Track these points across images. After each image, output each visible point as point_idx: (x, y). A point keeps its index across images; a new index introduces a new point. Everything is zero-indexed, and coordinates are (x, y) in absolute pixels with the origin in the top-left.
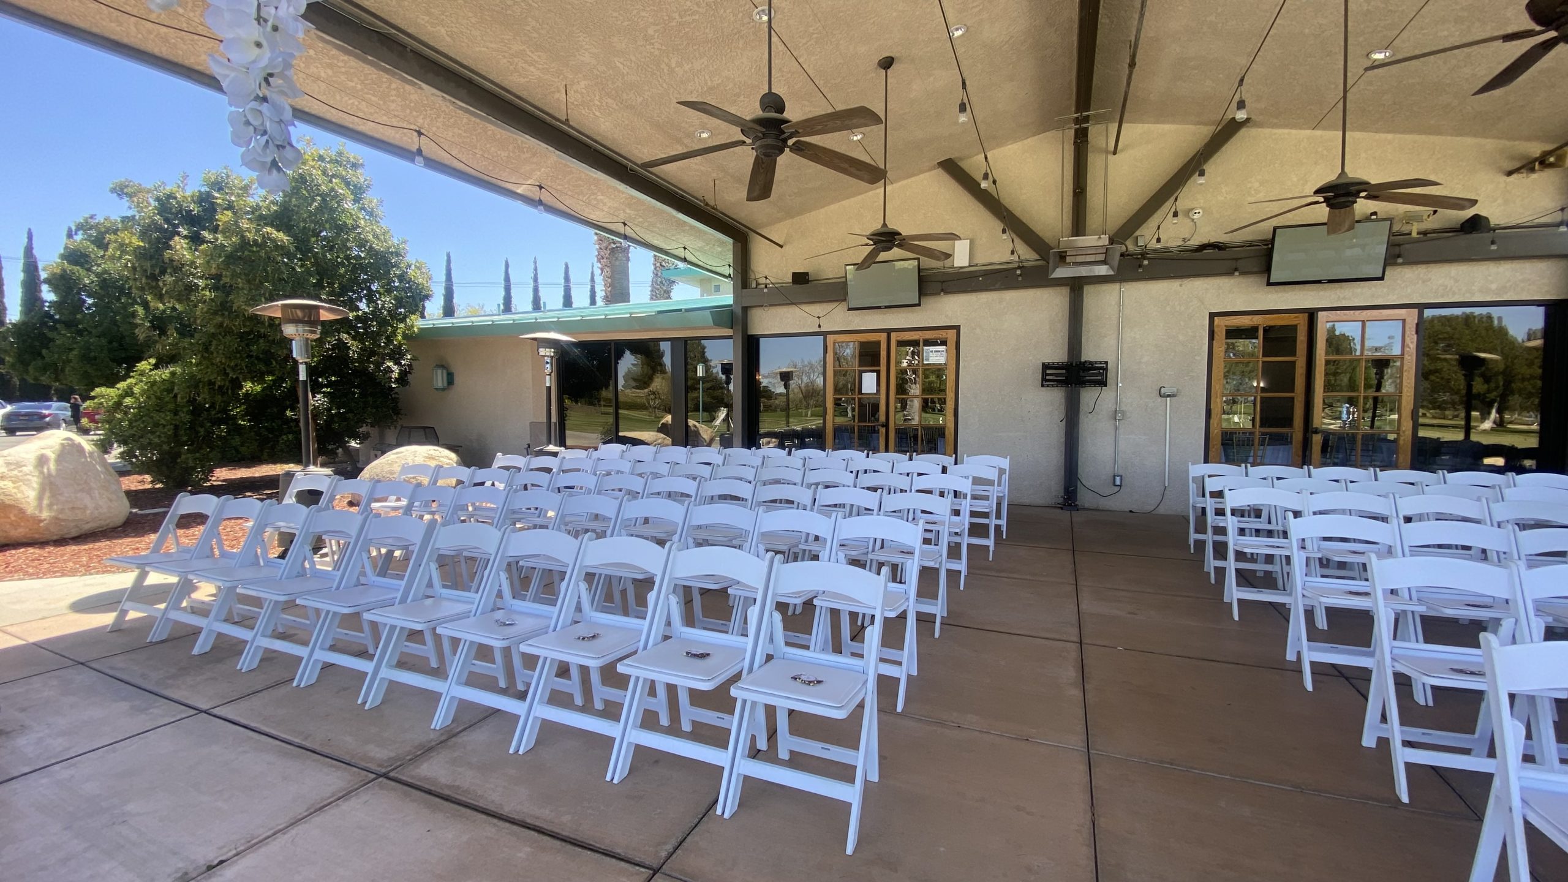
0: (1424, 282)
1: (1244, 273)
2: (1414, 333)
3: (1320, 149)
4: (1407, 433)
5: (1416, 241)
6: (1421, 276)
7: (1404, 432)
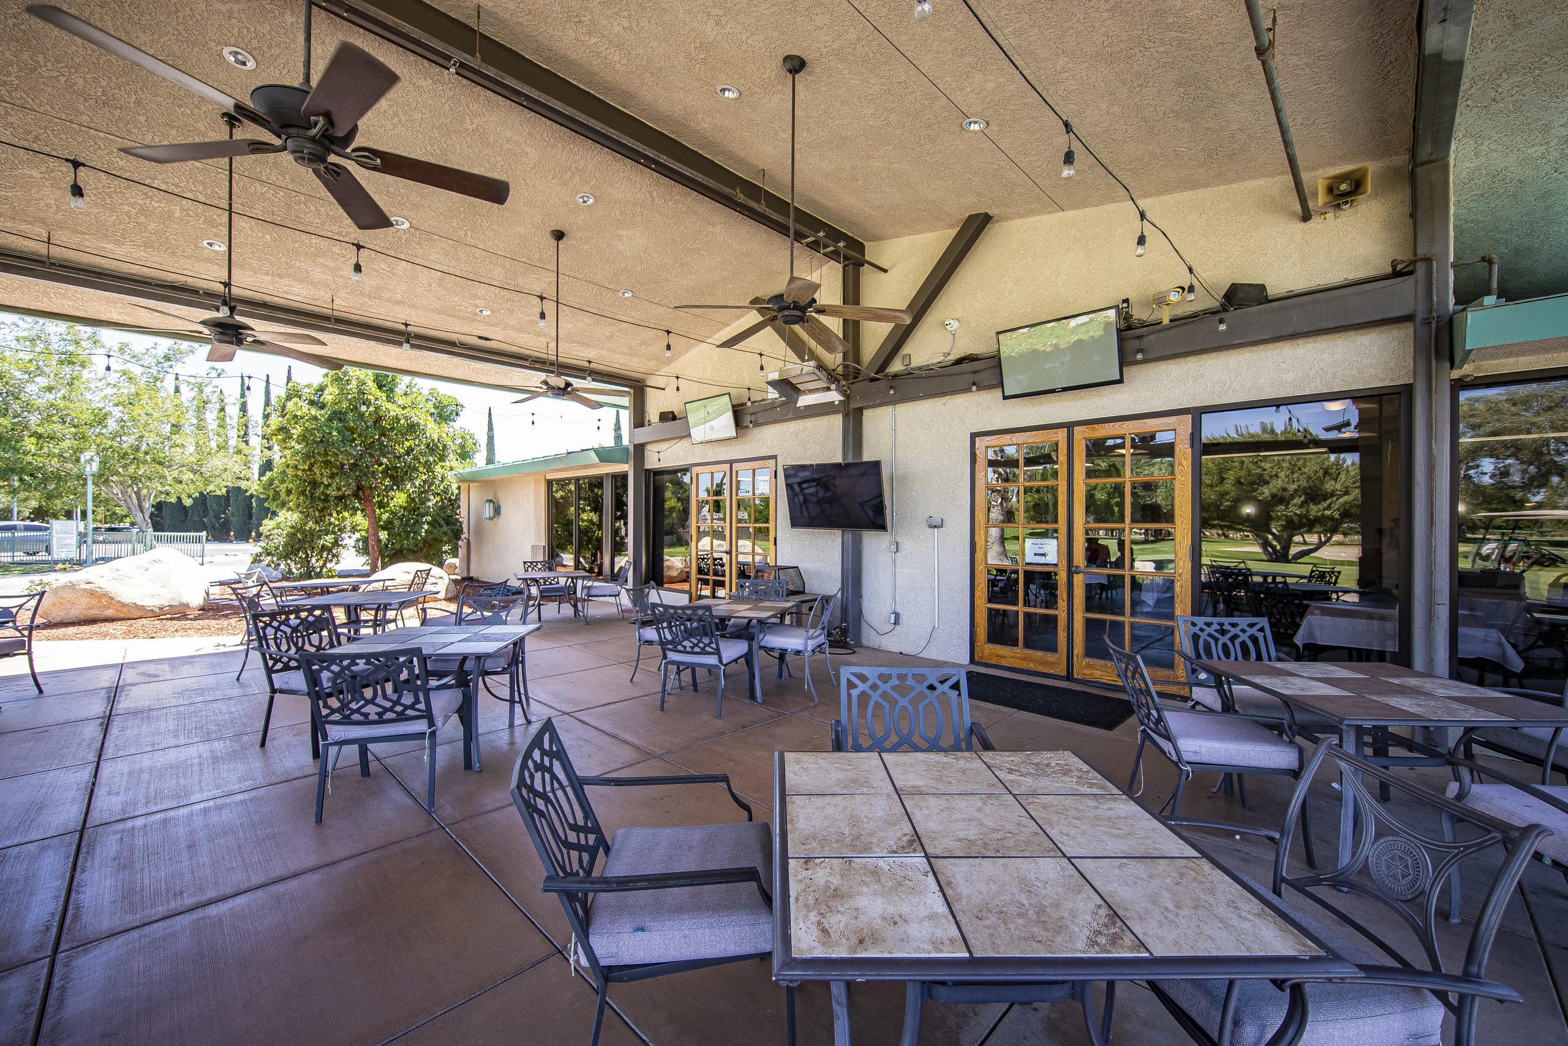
0: (1195, 379)
1: (981, 388)
2: (1188, 446)
3: (1072, 233)
4: (1184, 576)
5: (1167, 328)
6: (1192, 371)
7: (1180, 575)
